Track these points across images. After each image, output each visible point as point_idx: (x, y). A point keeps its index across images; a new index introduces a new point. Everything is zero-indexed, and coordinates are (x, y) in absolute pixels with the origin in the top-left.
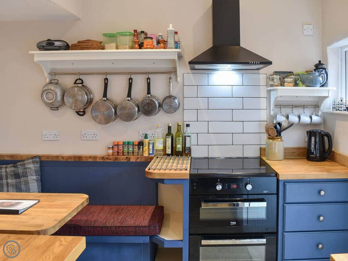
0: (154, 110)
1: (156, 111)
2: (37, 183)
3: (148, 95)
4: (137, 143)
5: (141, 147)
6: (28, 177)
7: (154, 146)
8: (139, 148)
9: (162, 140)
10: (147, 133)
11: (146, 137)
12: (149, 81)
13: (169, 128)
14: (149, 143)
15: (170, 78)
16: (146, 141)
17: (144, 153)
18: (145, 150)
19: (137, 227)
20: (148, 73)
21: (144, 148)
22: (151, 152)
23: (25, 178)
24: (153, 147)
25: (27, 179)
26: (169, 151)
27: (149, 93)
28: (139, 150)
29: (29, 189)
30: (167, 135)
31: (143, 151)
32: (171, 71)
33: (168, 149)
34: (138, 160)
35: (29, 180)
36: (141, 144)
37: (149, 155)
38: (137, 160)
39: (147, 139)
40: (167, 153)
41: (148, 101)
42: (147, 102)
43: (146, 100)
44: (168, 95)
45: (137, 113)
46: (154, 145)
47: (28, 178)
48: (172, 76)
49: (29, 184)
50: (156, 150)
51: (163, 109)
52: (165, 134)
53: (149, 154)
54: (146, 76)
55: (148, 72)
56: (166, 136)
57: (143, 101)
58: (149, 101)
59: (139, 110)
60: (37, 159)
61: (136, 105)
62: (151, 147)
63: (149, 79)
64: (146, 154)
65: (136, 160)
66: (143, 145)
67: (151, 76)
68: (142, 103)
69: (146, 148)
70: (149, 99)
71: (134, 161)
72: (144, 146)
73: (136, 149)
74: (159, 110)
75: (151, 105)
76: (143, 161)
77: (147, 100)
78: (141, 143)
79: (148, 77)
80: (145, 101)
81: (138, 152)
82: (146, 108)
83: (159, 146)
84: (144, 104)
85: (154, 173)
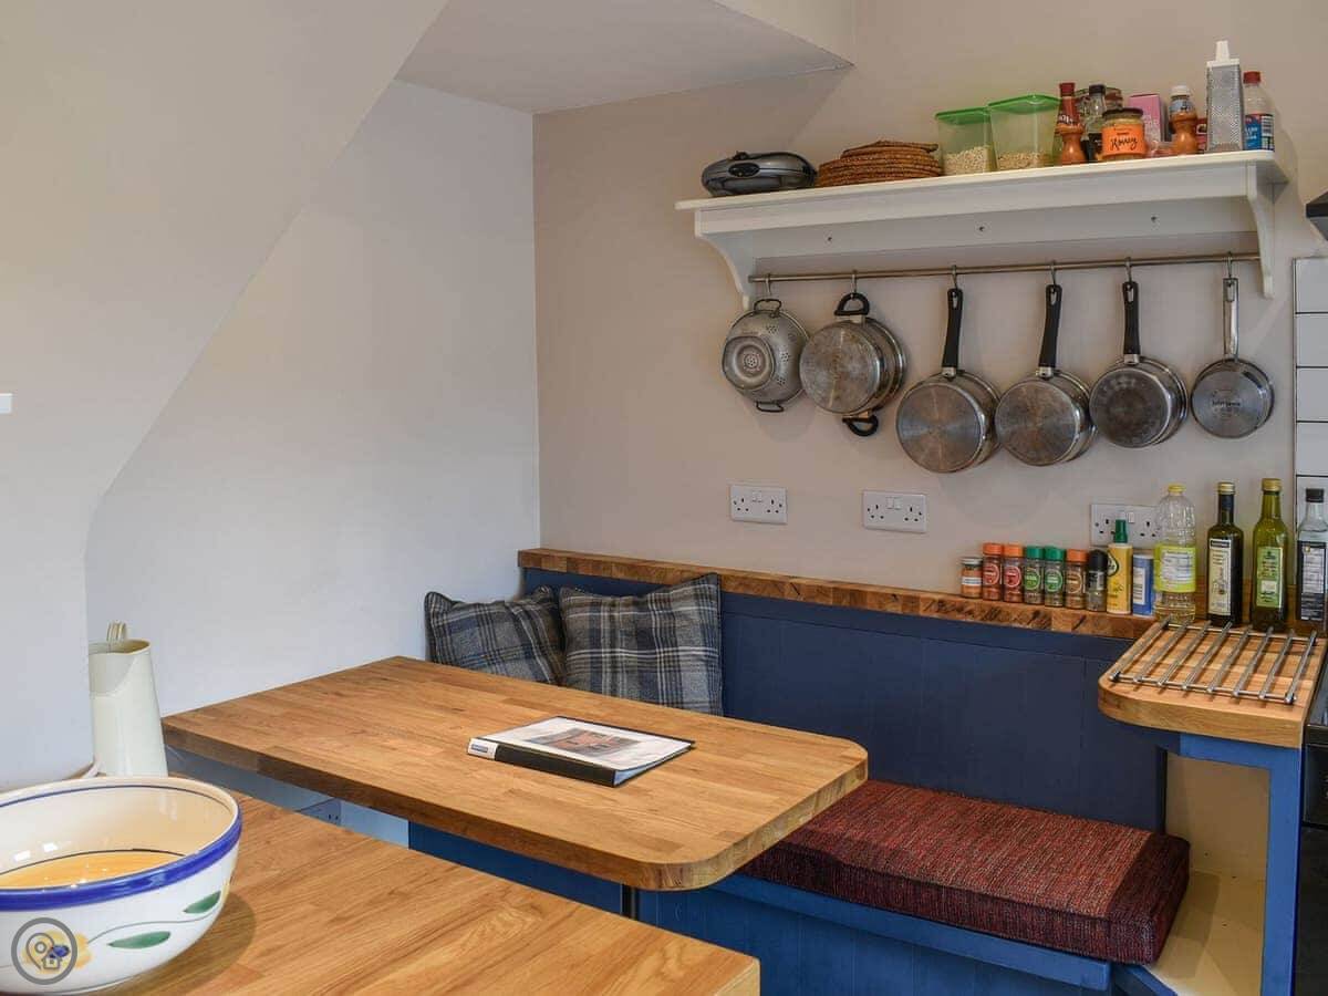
0: (1154, 423)
1: (1162, 423)
2: (708, 671)
3: (1127, 358)
4: (1080, 558)
5: (1099, 574)
6: (680, 648)
7: (1155, 578)
8: (1090, 580)
9: (1191, 552)
10: (1123, 518)
11: (1120, 532)
12: (1131, 299)
13: (1226, 502)
14: (1132, 563)
15: (1229, 282)
16: (1120, 551)
17: (1110, 600)
18: (1116, 590)
19: (1060, 913)
20: (1128, 264)
21: (1112, 582)
22: (1140, 601)
23: (670, 649)
24: (1150, 580)
25: (675, 654)
26: (1221, 604)
27: (1131, 345)
28: (1088, 585)
29: (681, 689)
30: (1213, 532)
31: (1105, 592)
32: (1233, 252)
33: (1218, 595)
34: (1084, 630)
35: (681, 658)
36: (1096, 561)
37: (1132, 613)
38: (1078, 625)
39: (1126, 541)
40: (1213, 609)
41: (1129, 383)
42: (1125, 386)
43: (1118, 376)
44: (1218, 355)
45: (1077, 429)
46: (1155, 572)
47: (677, 651)
48: (1240, 271)
49: (679, 671)
50: (1164, 594)
51: (1196, 419)
52: (1208, 528)
53: (1133, 607)
54: (1121, 276)
55: (1129, 259)
56: (1209, 537)
57: (1107, 382)
58: (1134, 381)
59: (1087, 421)
60: (712, 586)
61: (1074, 400)
62: (1140, 580)
63: (1134, 285)
64: (1118, 608)
65: (1074, 628)
66: (1105, 567)
67: (1139, 275)
68: (1101, 392)
69: (1118, 580)
70: (1130, 375)
71: (1069, 630)
72: (1111, 572)
73: (1077, 582)
74: (1180, 423)
75: (1143, 400)
76: (1102, 633)
77: (1123, 380)
78: (1100, 559)
79: (1128, 280)
80: (1113, 382)
81: (1084, 596)
82: (1119, 410)
83: (1177, 577)
84: (1110, 393)
85: (1137, 702)
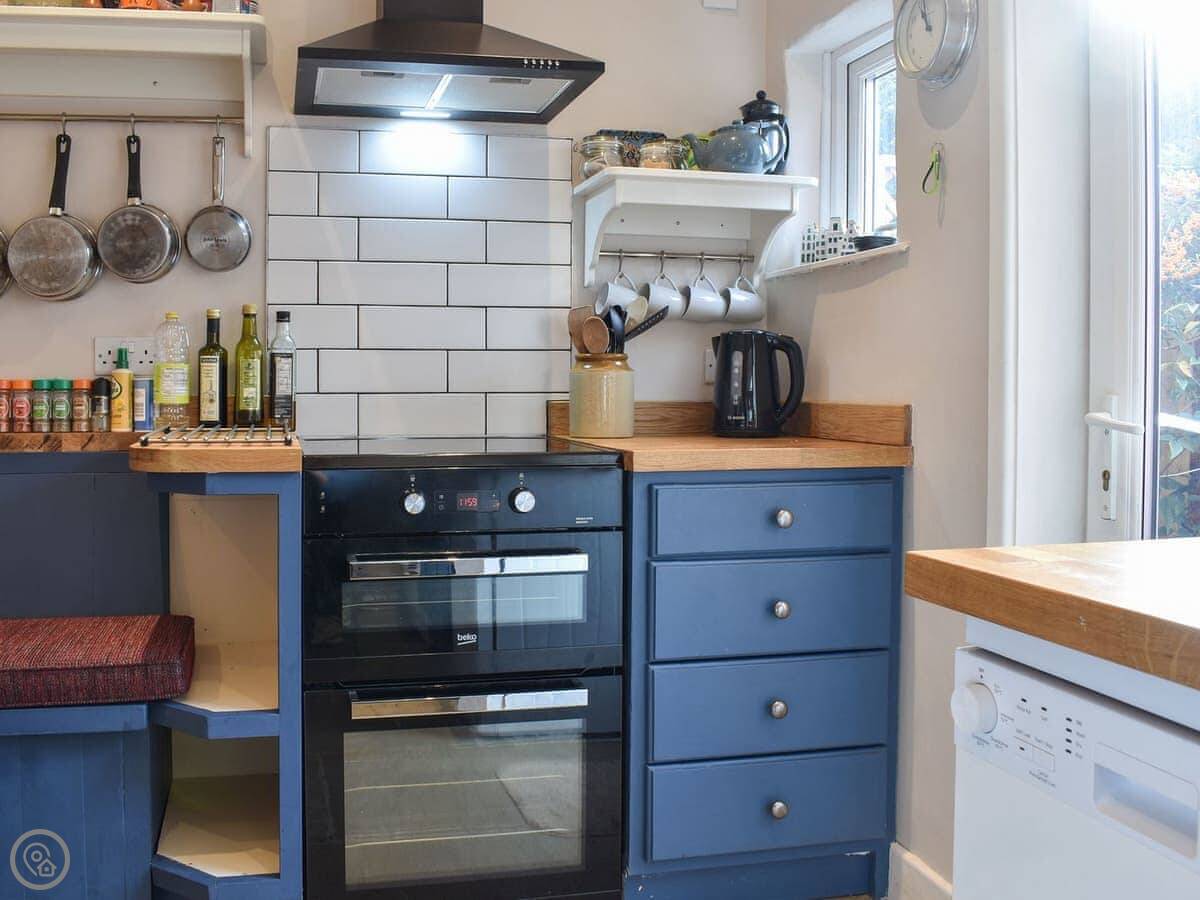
0: (155, 256)
1: (161, 258)
3: (130, 201)
4: (85, 386)
5: (104, 398)
8: (95, 404)
10: (123, 347)
11: (121, 360)
12: (134, 150)
13: (213, 325)
14: (134, 385)
15: (217, 141)
16: (124, 375)
17: (114, 420)
18: (119, 410)
20: (133, 119)
21: (116, 403)
22: (141, 418)
24: (151, 399)
26: (211, 411)
27: (134, 190)
28: (94, 409)
30: (203, 352)
31: (109, 415)
32: (222, 115)
33: (209, 405)
34: (92, 447)
36: (101, 388)
37: (134, 429)
38: (85, 446)
39: (127, 367)
40: (204, 417)
41: (134, 220)
42: (130, 222)
43: (124, 214)
44: (207, 202)
45: (86, 266)
48: (225, 132)
51: (190, 256)
52: (198, 349)
53: (134, 424)
54: (126, 131)
55: (133, 115)
56: (200, 355)
57: (114, 219)
58: (138, 218)
59: (96, 259)
61: (85, 237)
62: (141, 398)
63: (137, 140)
64: (122, 426)
65: (83, 448)
66: (109, 392)
67: (141, 131)
68: (109, 228)
69: (122, 401)
70: (135, 214)
71: (78, 449)
72: (115, 394)
73: (84, 409)
74: (172, 266)
75: (145, 236)
76: (110, 448)
77: (129, 217)
78: (104, 386)
79: (131, 134)
80: (120, 219)
81: (90, 421)
82: (124, 244)
84: (117, 229)
